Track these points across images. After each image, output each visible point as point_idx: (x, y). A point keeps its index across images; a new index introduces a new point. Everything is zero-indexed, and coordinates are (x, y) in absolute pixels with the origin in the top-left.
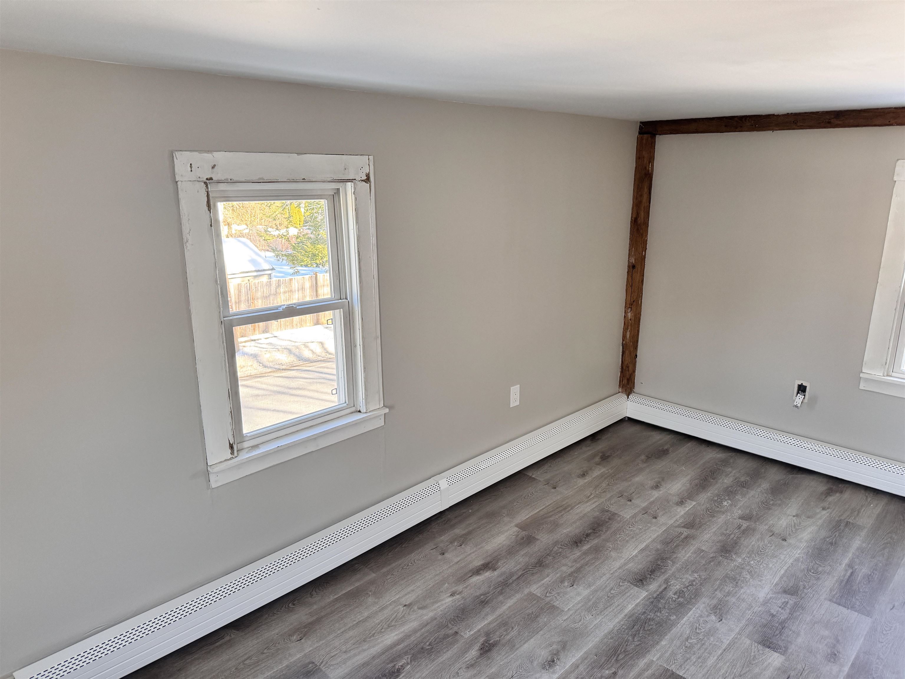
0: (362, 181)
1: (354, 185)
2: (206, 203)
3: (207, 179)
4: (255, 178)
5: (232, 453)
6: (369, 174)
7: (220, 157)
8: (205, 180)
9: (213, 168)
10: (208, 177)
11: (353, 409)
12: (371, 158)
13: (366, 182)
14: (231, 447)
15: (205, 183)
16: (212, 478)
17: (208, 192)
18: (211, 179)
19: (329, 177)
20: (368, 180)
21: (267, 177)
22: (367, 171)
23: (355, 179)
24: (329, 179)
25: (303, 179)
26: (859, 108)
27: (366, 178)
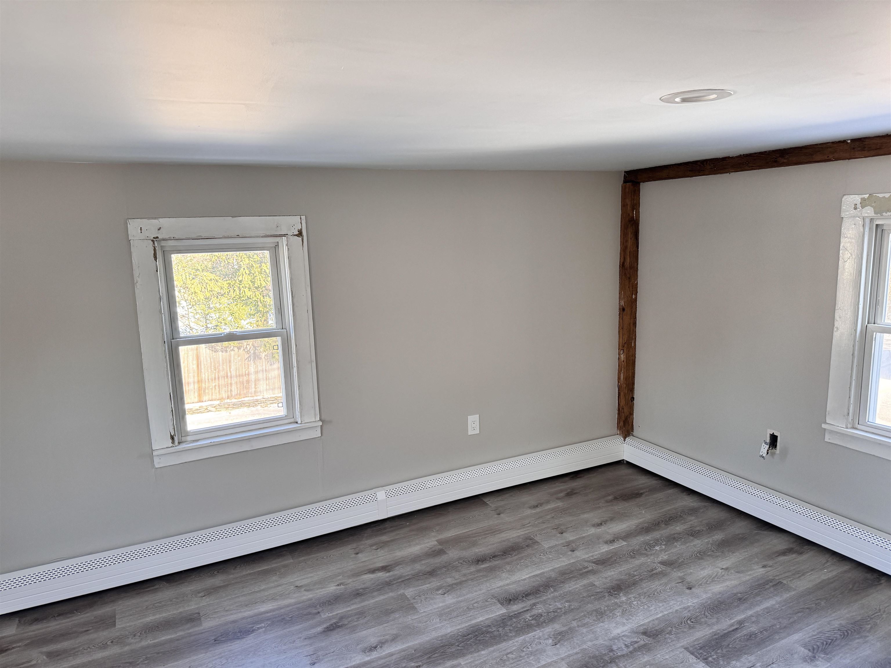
0: (294, 235)
1: (287, 238)
2: (152, 255)
3: (154, 238)
4: (194, 236)
5: (173, 442)
6: (301, 230)
7: (164, 222)
8: (152, 238)
9: (159, 230)
10: (155, 236)
11: (292, 420)
12: (303, 217)
13: (298, 236)
14: (172, 438)
15: (152, 241)
16: (156, 460)
17: (154, 247)
18: (157, 237)
19: (262, 233)
20: (300, 234)
21: (204, 235)
22: (300, 228)
23: (287, 234)
24: (262, 235)
25: (238, 235)
26: (801, 146)
27: (298, 233)
